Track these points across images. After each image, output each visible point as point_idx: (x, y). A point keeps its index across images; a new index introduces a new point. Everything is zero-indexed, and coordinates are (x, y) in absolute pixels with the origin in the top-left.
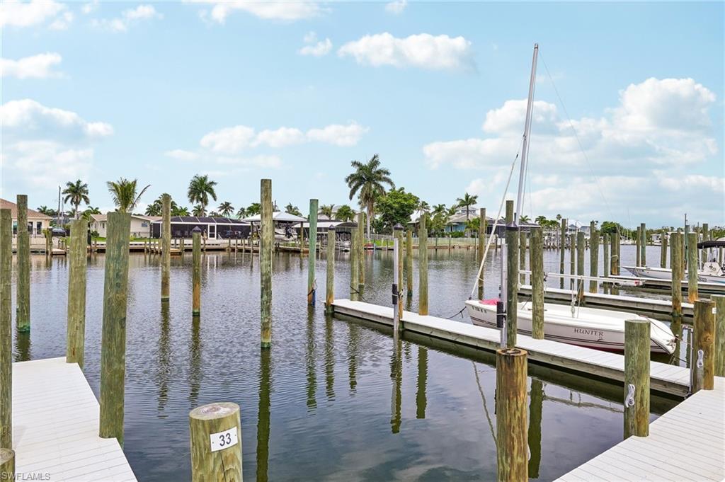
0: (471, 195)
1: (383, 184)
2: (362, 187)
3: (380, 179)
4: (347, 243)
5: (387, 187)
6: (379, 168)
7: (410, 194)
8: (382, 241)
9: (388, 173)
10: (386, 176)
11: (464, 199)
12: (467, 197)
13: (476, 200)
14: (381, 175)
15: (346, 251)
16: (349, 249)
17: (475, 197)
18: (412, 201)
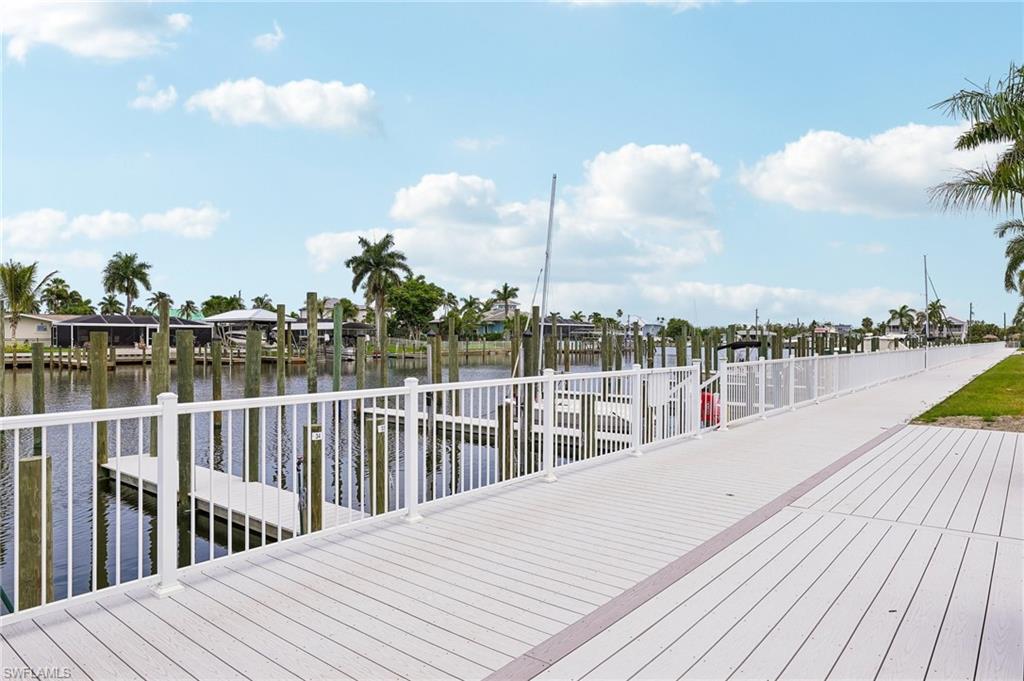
0: (511, 286)
1: (397, 271)
2: (369, 274)
3: (394, 265)
4: (350, 351)
5: (401, 274)
6: (391, 249)
7: (432, 285)
8: (397, 346)
9: (403, 258)
10: (400, 261)
11: (502, 291)
12: (506, 288)
13: (517, 293)
14: (396, 259)
15: (350, 360)
16: (353, 358)
17: (517, 290)
18: (434, 294)
